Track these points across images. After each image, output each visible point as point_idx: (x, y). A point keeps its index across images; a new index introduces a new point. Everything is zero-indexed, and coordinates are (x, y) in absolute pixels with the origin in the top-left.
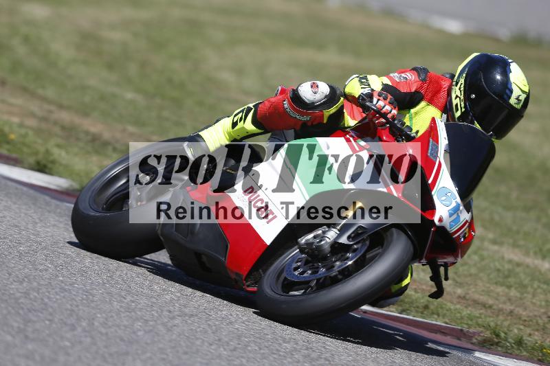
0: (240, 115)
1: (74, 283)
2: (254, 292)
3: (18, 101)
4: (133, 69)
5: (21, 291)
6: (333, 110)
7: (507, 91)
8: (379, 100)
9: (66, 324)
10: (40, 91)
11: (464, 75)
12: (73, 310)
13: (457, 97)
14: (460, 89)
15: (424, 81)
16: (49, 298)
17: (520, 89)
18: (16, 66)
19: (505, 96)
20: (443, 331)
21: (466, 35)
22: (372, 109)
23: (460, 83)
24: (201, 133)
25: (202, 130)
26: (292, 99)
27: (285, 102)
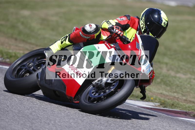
0: (64, 39)
1: (47, 108)
2: (78, 103)
3: (22, 45)
4: (61, 30)
5: (29, 112)
6: (98, 34)
9: (46, 123)
10: (29, 41)
11: (144, 16)
12: (48, 118)
13: (142, 24)
15: (129, 20)
16: (39, 114)
17: (165, 20)
18: (20, 33)
19: (160, 23)
20: (180, 113)
21: (178, 6)
23: (143, 19)
24: (50, 47)
25: (50, 46)
26: (82, 31)
27: (80, 33)
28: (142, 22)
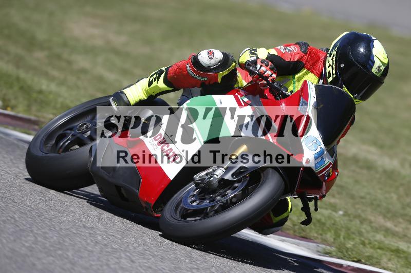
0: (155, 76)
2: (158, 218)
6: (226, 72)
7: (370, 62)
8: (261, 66)
11: (336, 48)
13: (330, 65)
14: (332, 59)
15: (305, 53)
17: (381, 61)
19: (368, 66)
22: (256, 73)
23: (333, 55)
24: (124, 91)
25: (126, 88)
26: (193, 63)
27: (188, 66)
28: (330, 61)
